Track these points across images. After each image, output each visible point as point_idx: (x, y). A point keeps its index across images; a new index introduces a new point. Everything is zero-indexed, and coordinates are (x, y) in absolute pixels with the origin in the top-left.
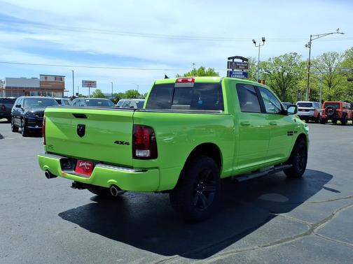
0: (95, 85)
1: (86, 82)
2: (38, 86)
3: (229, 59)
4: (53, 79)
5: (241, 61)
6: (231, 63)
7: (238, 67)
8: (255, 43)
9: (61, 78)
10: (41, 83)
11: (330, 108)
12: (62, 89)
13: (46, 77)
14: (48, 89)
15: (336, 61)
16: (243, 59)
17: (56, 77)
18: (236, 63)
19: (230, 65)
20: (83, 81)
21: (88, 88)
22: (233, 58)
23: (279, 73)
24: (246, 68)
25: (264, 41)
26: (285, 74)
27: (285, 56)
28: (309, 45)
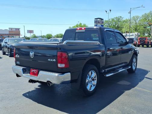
0: (33, 32)
1: (29, 31)
2: (8, 33)
3: (95, 19)
4: (15, 30)
5: (100, 20)
6: (96, 21)
7: (99, 23)
8: (106, 12)
9: (18, 29)
10: (9, 31)
11: (142, 40)
12: (19, 34)
13: (12, 29)
14: (13, 34)
15: (139, 19)
16: (102, 19)
17: (16, 29)
18: (98, 21)
19: (96, 22)
20: (27, 30)
21: (30, 34)
22: (97, 19)
23: (114, 25)
24: (103, 23)
25: (110, 11)
26: (116, 26)
28: (130, 13)
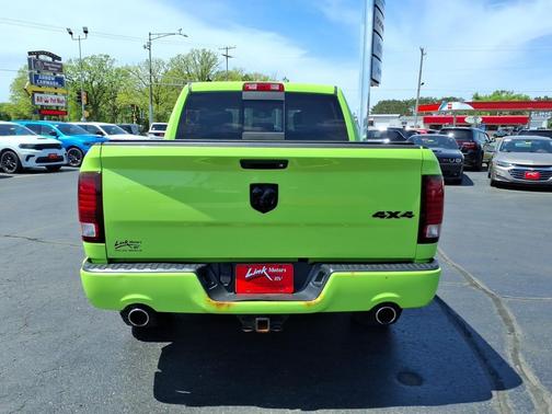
3: (30, 53)
5: (50, 59)
6: (35, 61)
7: (46, 68)
8: (71, 33)
16: (55, 57)
18: (43, 62)
19: (33, 64)
22: (38, 54)
23: (86, 82)
24: (60, 70)
25: (86, 32)
26: (95, 84)
27: (93, 58)
28: (148, 47)
